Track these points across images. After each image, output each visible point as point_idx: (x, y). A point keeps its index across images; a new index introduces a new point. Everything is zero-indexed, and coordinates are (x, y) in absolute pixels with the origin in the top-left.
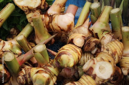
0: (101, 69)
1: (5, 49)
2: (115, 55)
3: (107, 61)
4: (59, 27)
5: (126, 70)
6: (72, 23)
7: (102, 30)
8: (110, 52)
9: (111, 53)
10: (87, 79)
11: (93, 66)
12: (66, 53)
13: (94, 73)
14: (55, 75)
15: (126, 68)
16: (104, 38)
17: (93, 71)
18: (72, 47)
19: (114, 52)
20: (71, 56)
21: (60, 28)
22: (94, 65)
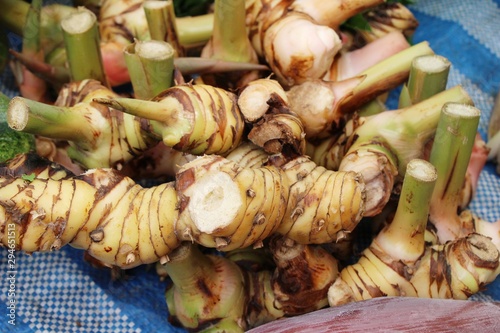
0: (215, 196)
1: (124, 21)
2: (308, 203)
3: (240, 186)
4: (273, 48)
5: (342, 291)
6: (312, 59)
7: (377, 137)
8: (301, 187)
9: (298, 190)
10: (162, 193)
11: (199, 171)
12: (185, 98)
13: (187, 193)
14: (126, 140)
15: (344, 285)
16: (354, 155)
17: (190, 185)
18: (221, 100)
19: (314, 195)
20: (189, 115)
21: (274, 53)
22: (204, 171)
